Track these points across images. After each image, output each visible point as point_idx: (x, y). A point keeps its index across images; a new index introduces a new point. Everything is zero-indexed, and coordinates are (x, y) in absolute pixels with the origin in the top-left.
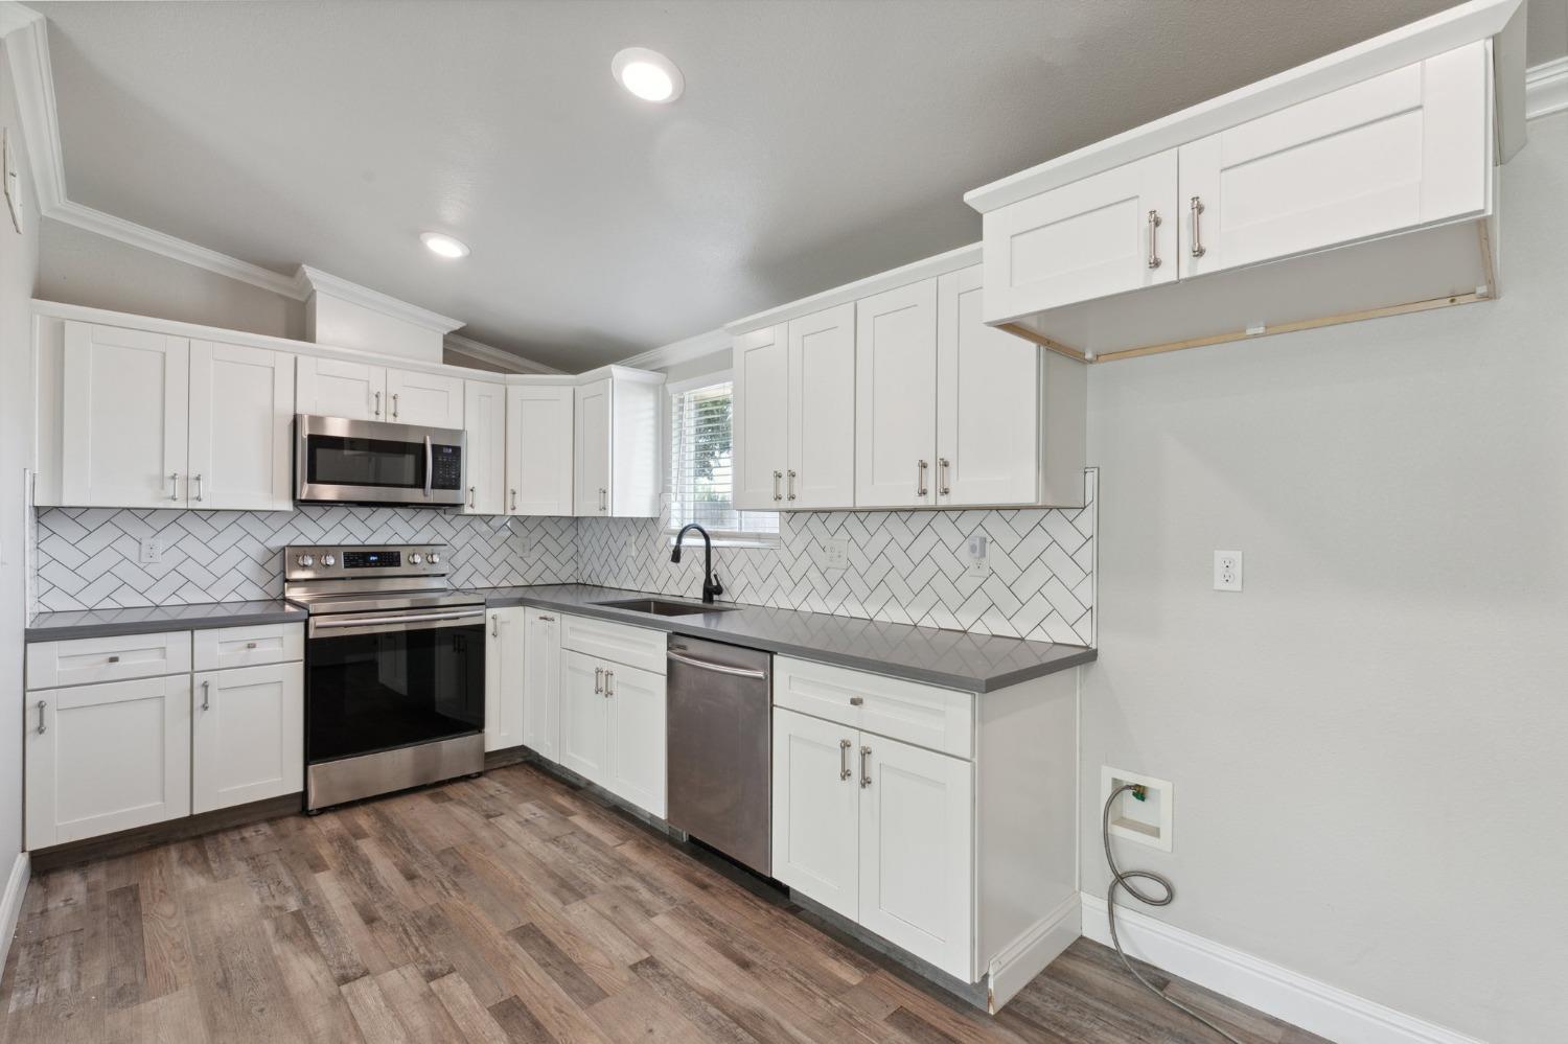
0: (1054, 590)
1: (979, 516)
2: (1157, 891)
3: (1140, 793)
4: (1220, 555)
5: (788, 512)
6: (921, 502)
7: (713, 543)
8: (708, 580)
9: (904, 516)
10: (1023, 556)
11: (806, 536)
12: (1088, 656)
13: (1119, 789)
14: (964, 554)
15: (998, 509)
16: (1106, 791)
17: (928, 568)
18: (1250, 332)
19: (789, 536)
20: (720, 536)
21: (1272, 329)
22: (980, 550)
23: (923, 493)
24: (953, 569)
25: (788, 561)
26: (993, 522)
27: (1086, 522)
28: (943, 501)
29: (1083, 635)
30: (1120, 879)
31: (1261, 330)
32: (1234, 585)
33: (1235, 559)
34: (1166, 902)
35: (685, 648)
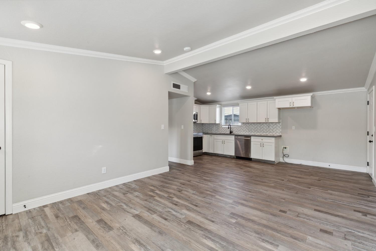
0: (277, 130)
2: (287, 156)
3: (285, 148)
4: (293, 127)
5: (243, 123)
6: (265, 122)
7: (231, 127)
8: (230, 131)
9: (259, 123)
10: (274, 127)
11: (245, 126)
12: (281, 136)
13: (284, 148)
14: (267, 127)
15: (272, 123)
16: (282, 148)
17: (263, 129)
19: (243, 125)
20: (232, 126)
22: (269, 127)
23: (266, 121)
24: (266, 129)
25: (243, 128)
26: (270, 124)
27: (281, 124)
28: (268, 122)
29: (280, 134)
30: (284, 155)
32: (294, 129)
33: (294, 127)
34: (288, 157)
35: (238, 137)
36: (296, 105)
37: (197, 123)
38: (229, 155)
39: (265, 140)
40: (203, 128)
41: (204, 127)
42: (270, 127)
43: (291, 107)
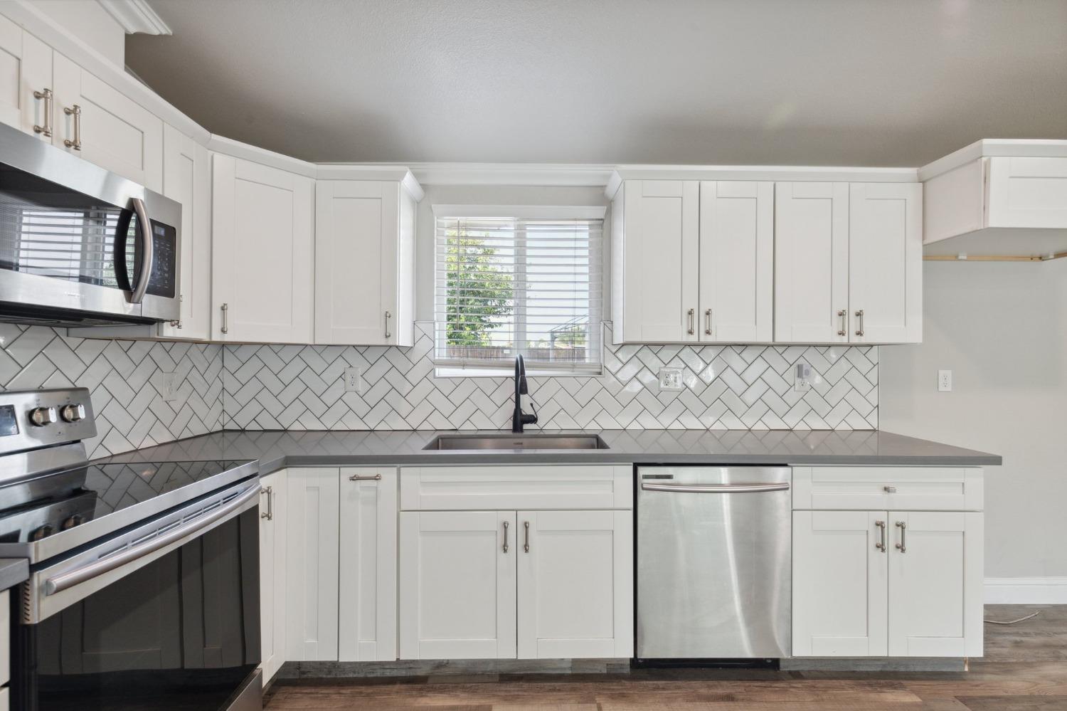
1: (800, 350)
4: (942, 373)
10: (832, 376)
14: (791, 375)
15: (815, 346)
18: (960, 257)
21: (971, 258)
24: (781, 387)
26: (811, 355)
27: (874, 354)
29: (872, 423)
31: (965, 258)
32: (949, 389)
33: (949, 373)
35: (669, 477)
37: (169, 331)
40: (232, 386)
41: (243, 375)
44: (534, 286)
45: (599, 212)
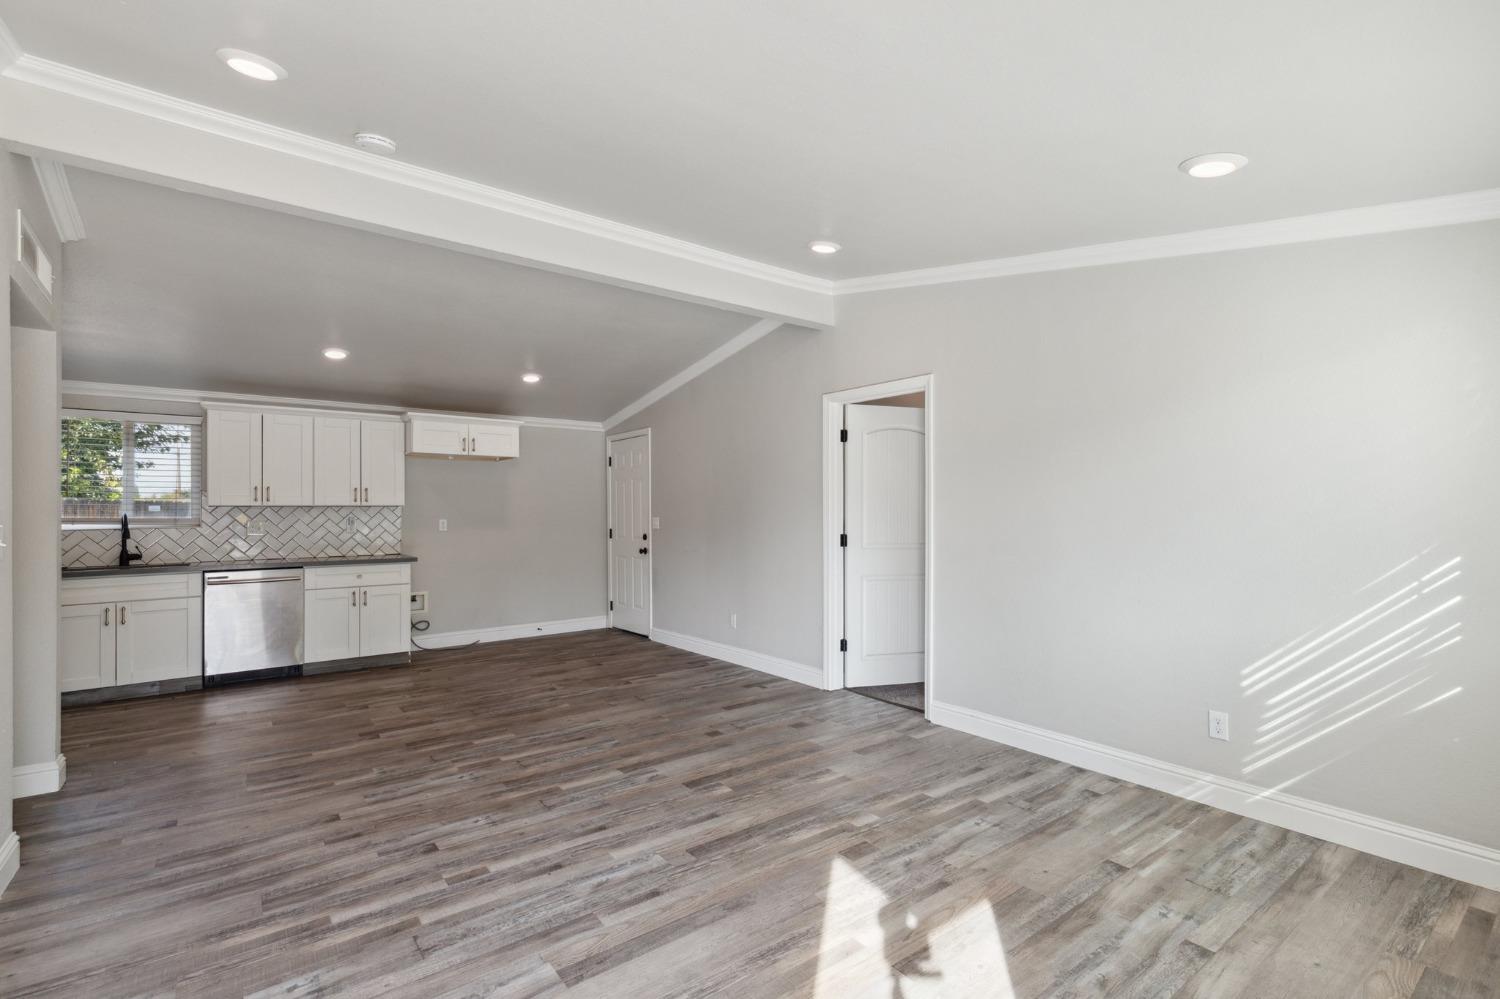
0: (383, 536)
2: (425, 626)
4: (441, 521)
6: (353, 504)
7: (130, 527)
8: (124, 552)
9: (307, 509)
10: (372, 524)
11: (227, 520)
14: (344, 525)
17: (321, 532)
19: (209, 519)
22: (351, 522)
23: (359, 499)
24: (338, 531)
27: (398, 511)
30: (414, 625)
32: (446, 529)
33: (446, 522)
34: (427, 628)
35: (226, 577)
36: (482, 450)
38: (153, 684)
39: (373, 574)
42: (357, 525)
43: (466, 453)
44: (140, 479)
45: (197, 421)
